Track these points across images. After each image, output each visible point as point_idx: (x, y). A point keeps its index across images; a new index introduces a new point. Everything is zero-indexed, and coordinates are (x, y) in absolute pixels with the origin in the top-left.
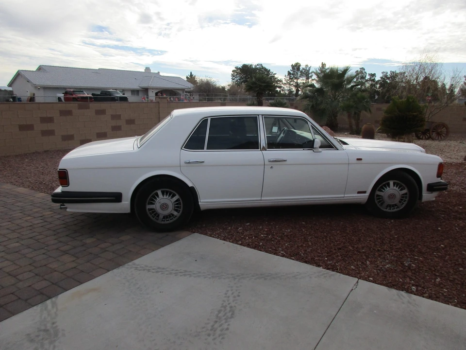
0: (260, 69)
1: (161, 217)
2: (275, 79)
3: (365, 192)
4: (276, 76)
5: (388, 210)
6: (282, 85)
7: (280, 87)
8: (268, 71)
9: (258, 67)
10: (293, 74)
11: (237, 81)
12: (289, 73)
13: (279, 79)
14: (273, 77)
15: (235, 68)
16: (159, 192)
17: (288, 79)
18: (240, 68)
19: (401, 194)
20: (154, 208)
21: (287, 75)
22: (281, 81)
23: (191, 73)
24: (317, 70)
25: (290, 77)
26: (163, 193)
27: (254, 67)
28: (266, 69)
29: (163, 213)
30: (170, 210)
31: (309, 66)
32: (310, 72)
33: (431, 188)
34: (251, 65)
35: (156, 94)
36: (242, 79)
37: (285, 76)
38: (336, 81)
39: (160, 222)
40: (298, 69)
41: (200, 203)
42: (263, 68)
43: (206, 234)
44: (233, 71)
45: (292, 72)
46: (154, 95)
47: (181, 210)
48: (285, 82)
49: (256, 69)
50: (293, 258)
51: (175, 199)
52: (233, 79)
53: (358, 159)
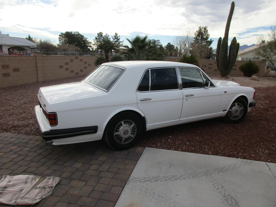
0: (77, 35)
1: (123, 139)
2: (87, 41)
3: (226, 110)
4: (87, 39)
5: (234, 119)
6: (92, 45)
7: (91, 47)
8: (83, 36)
9: (76, 33)
10: (98, 39)
11: (63, 42)
12: (96, 38)
13: (89, 41)
14: (86, 40)
15: (61, 33)
16: (123, 122)
17: (96, 41)
18: (64, 34)
19: (240, 110)
20: (120, 134)
21: (95, 39)
22: (91, 43)
23: (29, 36)
24: (113, 37)
25: (97, 40)
26: (125, 122)
27: (73, 33)
28: (81, 36)
29: (125, 137)
30: (129, 134)
31: (108, 35)
32: (109, 38)
33: (251, 105)
34: (71, 32)
35: (9, 49)
36: (66, 40)
37: (94, 40)
38: (140, 44)
39: (122, 143)
40: (102, 36)
41: (147, 127)
42: (79, 34)
43: (153, 147)
44: (60, 36)
45: (98, 38)
46: (7, 50)
47: (135, 133)
48: (94, 44)
49: (74, 35)
50: (219, 155)
51: (132, 126)
52: (60, 41)
53: (225, 92)
